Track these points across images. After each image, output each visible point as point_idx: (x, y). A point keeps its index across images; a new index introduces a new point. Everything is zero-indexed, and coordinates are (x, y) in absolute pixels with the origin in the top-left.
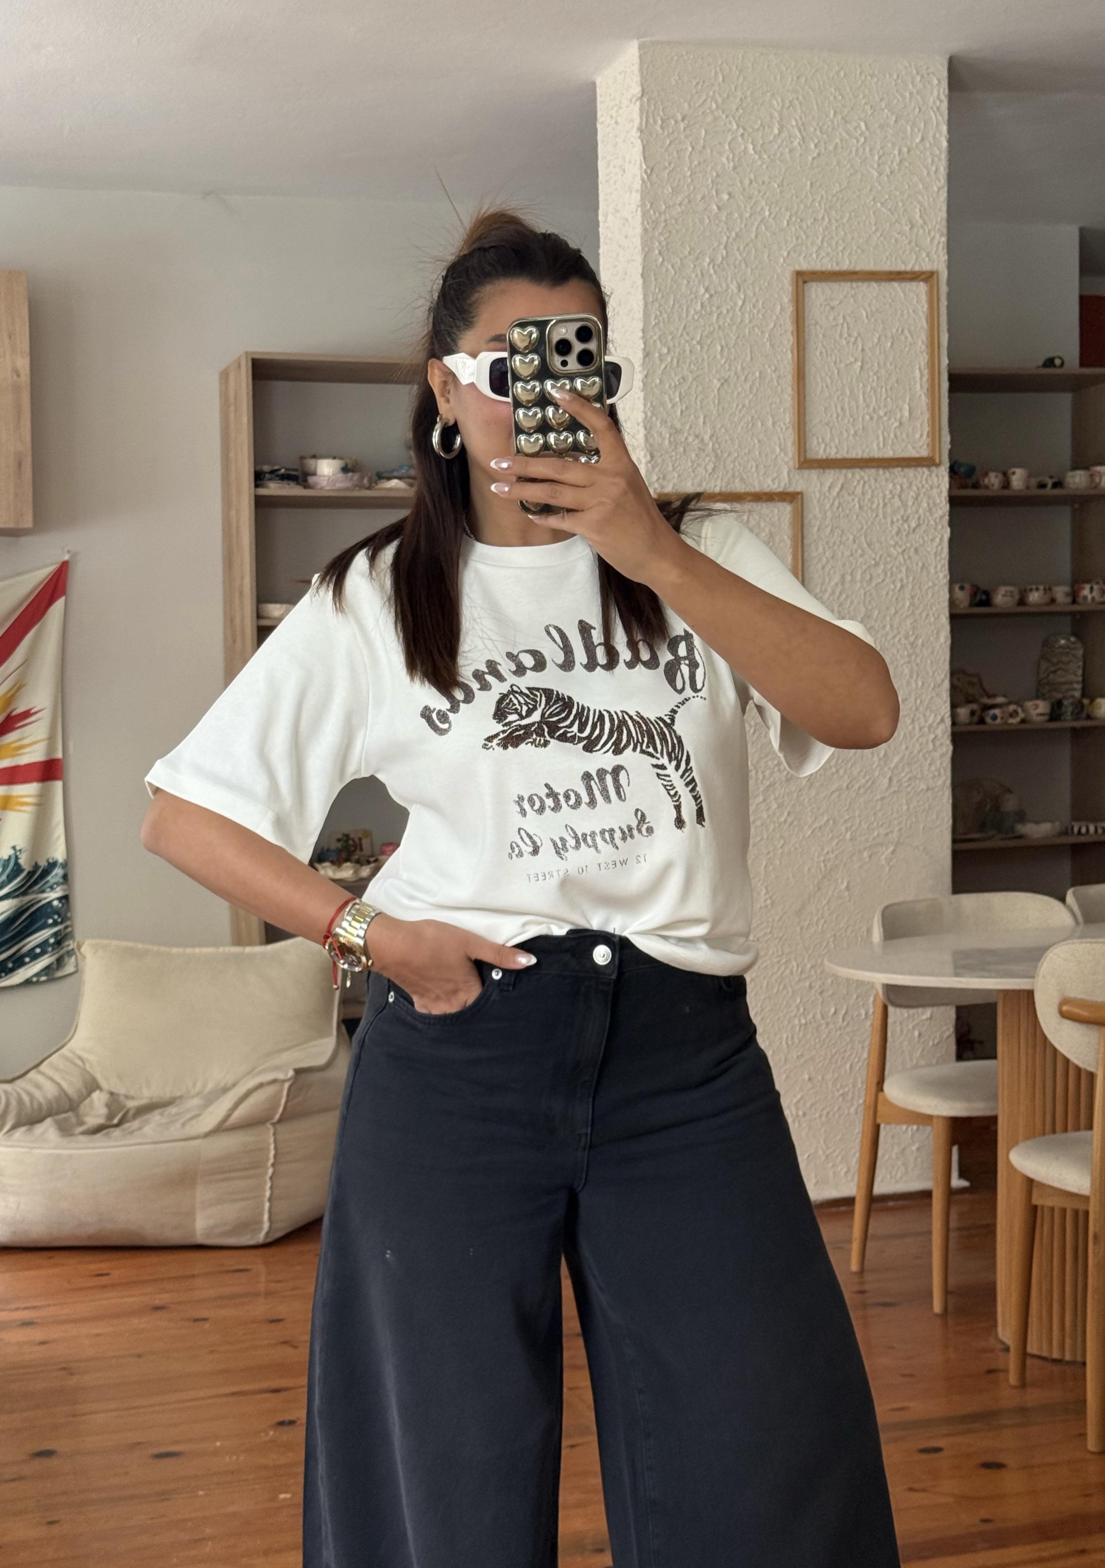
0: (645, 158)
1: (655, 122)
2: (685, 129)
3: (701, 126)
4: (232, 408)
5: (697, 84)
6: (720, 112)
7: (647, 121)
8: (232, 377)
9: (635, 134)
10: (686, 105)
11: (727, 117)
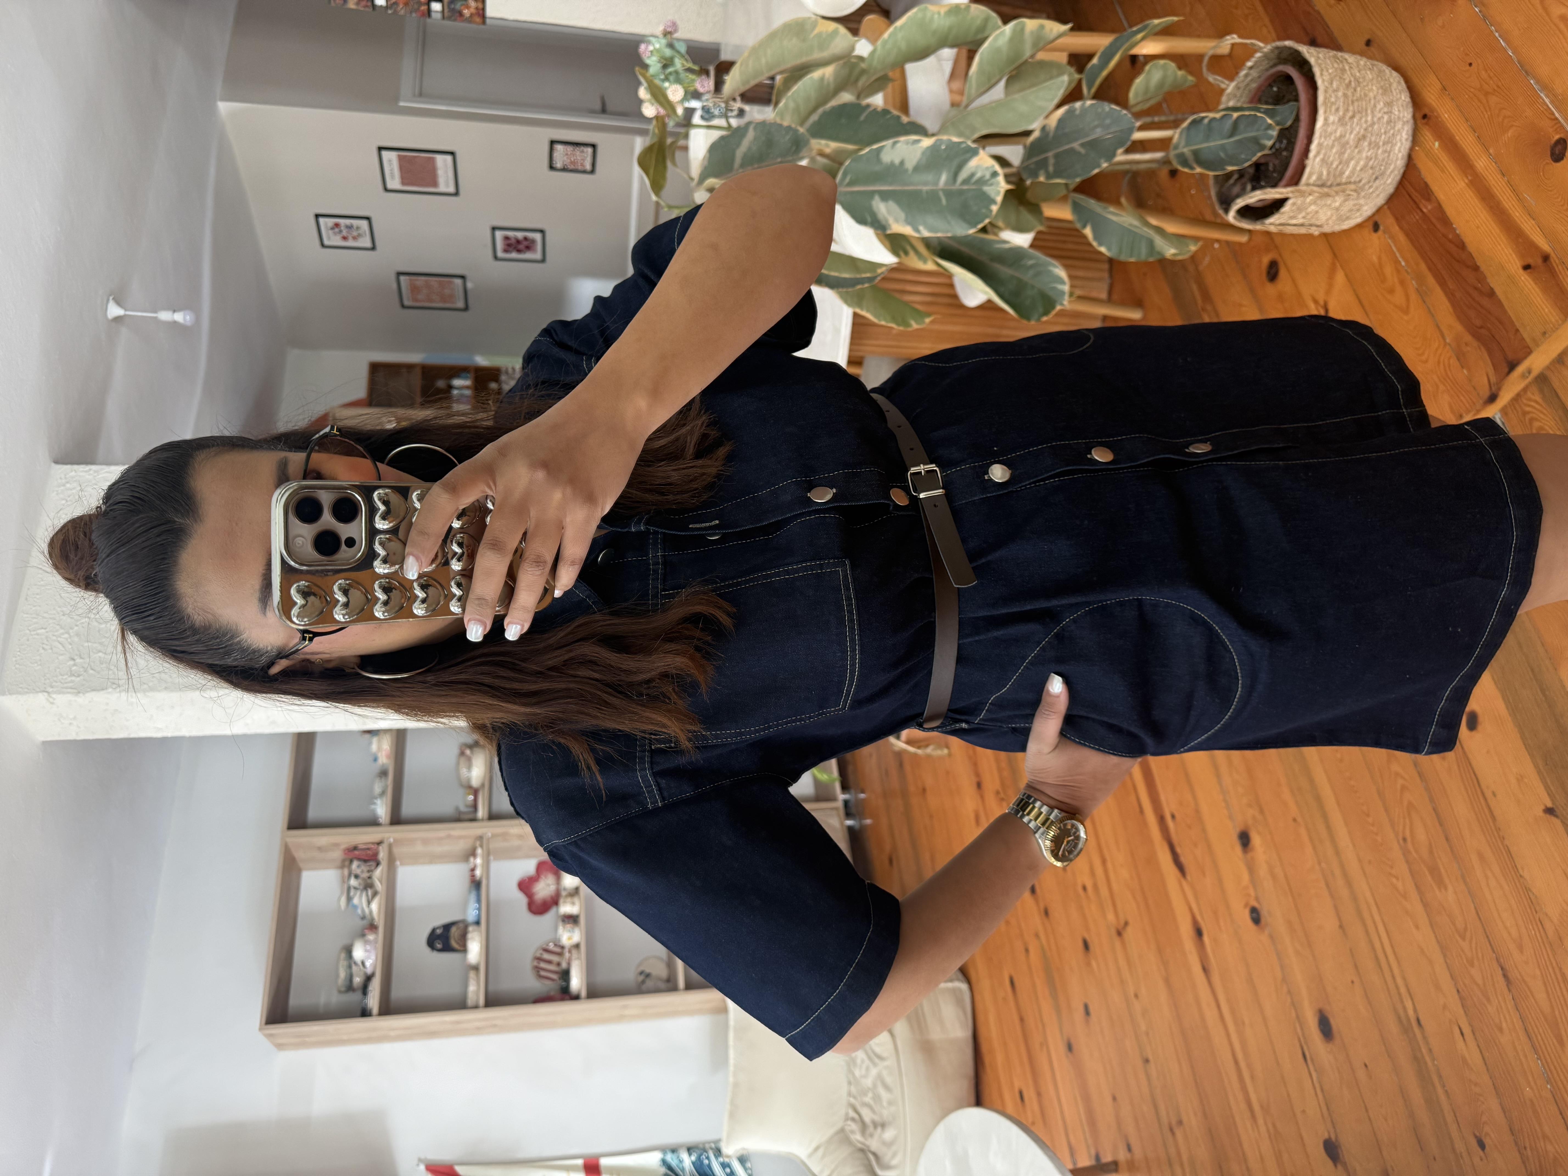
0: (103, 689)
1: (72, 681)
2: (81, 658)
3: (82, 646)
4: (307, 1039)
5: (43, 648)
6: (71, 631)
7: (71, 688)
8: (280, 1041)
9: (81, 699)
10: (61, 658)
11: (77, 626)
